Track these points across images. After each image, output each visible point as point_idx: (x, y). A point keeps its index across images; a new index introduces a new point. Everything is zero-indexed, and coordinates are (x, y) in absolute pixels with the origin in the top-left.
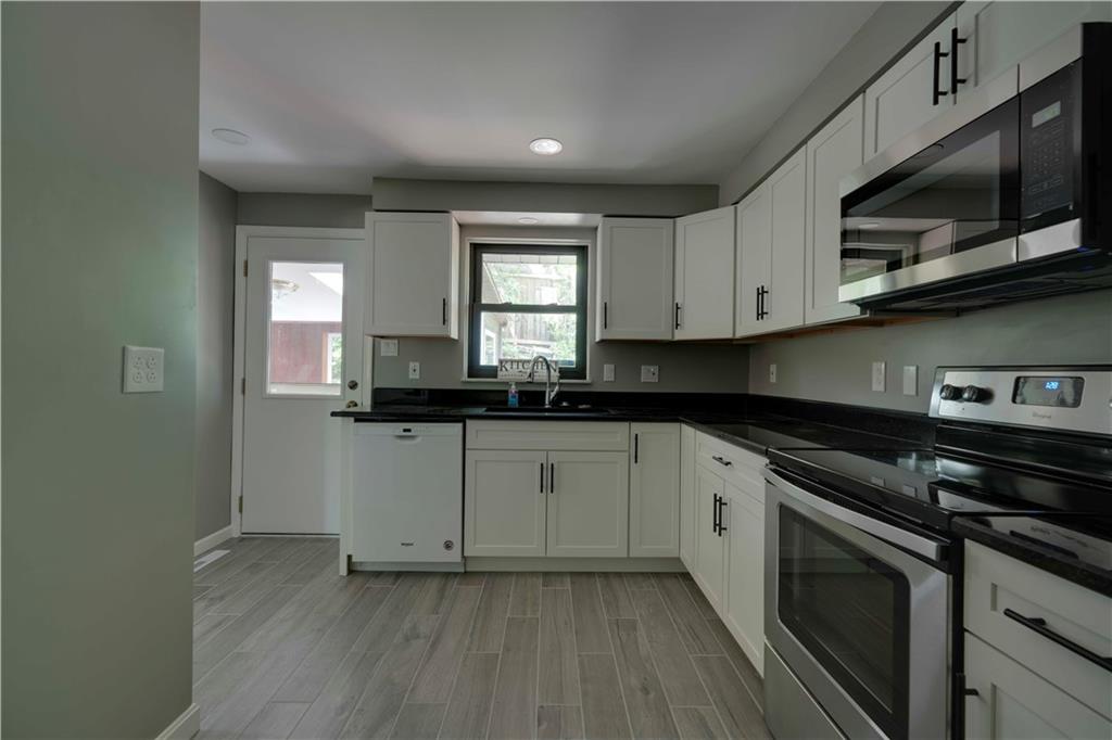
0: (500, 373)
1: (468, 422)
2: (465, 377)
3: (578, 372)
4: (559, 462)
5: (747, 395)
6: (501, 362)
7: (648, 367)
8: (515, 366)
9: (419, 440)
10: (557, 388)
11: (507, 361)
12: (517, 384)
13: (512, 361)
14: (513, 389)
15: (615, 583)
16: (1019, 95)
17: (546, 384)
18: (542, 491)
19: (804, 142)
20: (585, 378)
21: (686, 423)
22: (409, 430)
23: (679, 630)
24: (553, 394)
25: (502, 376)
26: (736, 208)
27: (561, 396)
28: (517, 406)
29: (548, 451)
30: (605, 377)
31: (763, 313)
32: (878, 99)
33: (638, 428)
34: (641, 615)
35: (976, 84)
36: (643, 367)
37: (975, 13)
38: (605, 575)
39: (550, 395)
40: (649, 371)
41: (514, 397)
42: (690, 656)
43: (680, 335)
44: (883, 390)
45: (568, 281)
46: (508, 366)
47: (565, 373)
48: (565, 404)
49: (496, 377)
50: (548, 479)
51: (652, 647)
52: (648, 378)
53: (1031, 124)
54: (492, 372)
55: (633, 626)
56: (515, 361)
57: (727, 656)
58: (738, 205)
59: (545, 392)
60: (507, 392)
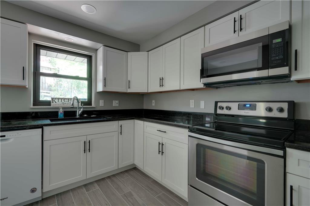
0: (52, 104)
1: (45, 128)
2: (32, 106)
3: (89, 103)
4: (92, 139)
5: (143, 109)
6: (52, 99)
7: (115, 101)
8: (60, 100)
9: (11, 140)
10: (82, 109)
11: (56, 99)
12: (63, 108)
13: (58, 99)
14: (61, 110)
15: (114, 179)
16: (269, 34)
17: (77, 108)
18: (85, 153)
19: (180, 37)
20: (91, 105)
21: (136, 119)
22: (4, 136)
23: (146, 189)
24: (80, 112)
25: (53, 105)
26: (148, 53)
27: (83, 112)
28: (63, 118)
29: (87, 135)
30: (100, 105)
31: (162, 85)
32: (210, 29)
33: (121, 122)
34: (131, 189)
35: (245, 31)
36: (113, 101)
37: (246, 12)
38: (109, 177)
39: (79, 112)
40: (116, 102)
41: (61, 114)
42: (155, 197)
43: (129, 91)
44: (194, 107)
45: (58, 69)
46: (56, 101)
47: (84, 103)
48: (85, 115)
49: (50, 105)
50: (87, 147)
51: (142, 200)
52: (115, 105)
53: (272, 42)
54: (48, 103)
55: (130, 194)
56: (60, 98)
57: (164, 192)
58: (149, 52)
59: (76, 111)
60: (58, 112)
